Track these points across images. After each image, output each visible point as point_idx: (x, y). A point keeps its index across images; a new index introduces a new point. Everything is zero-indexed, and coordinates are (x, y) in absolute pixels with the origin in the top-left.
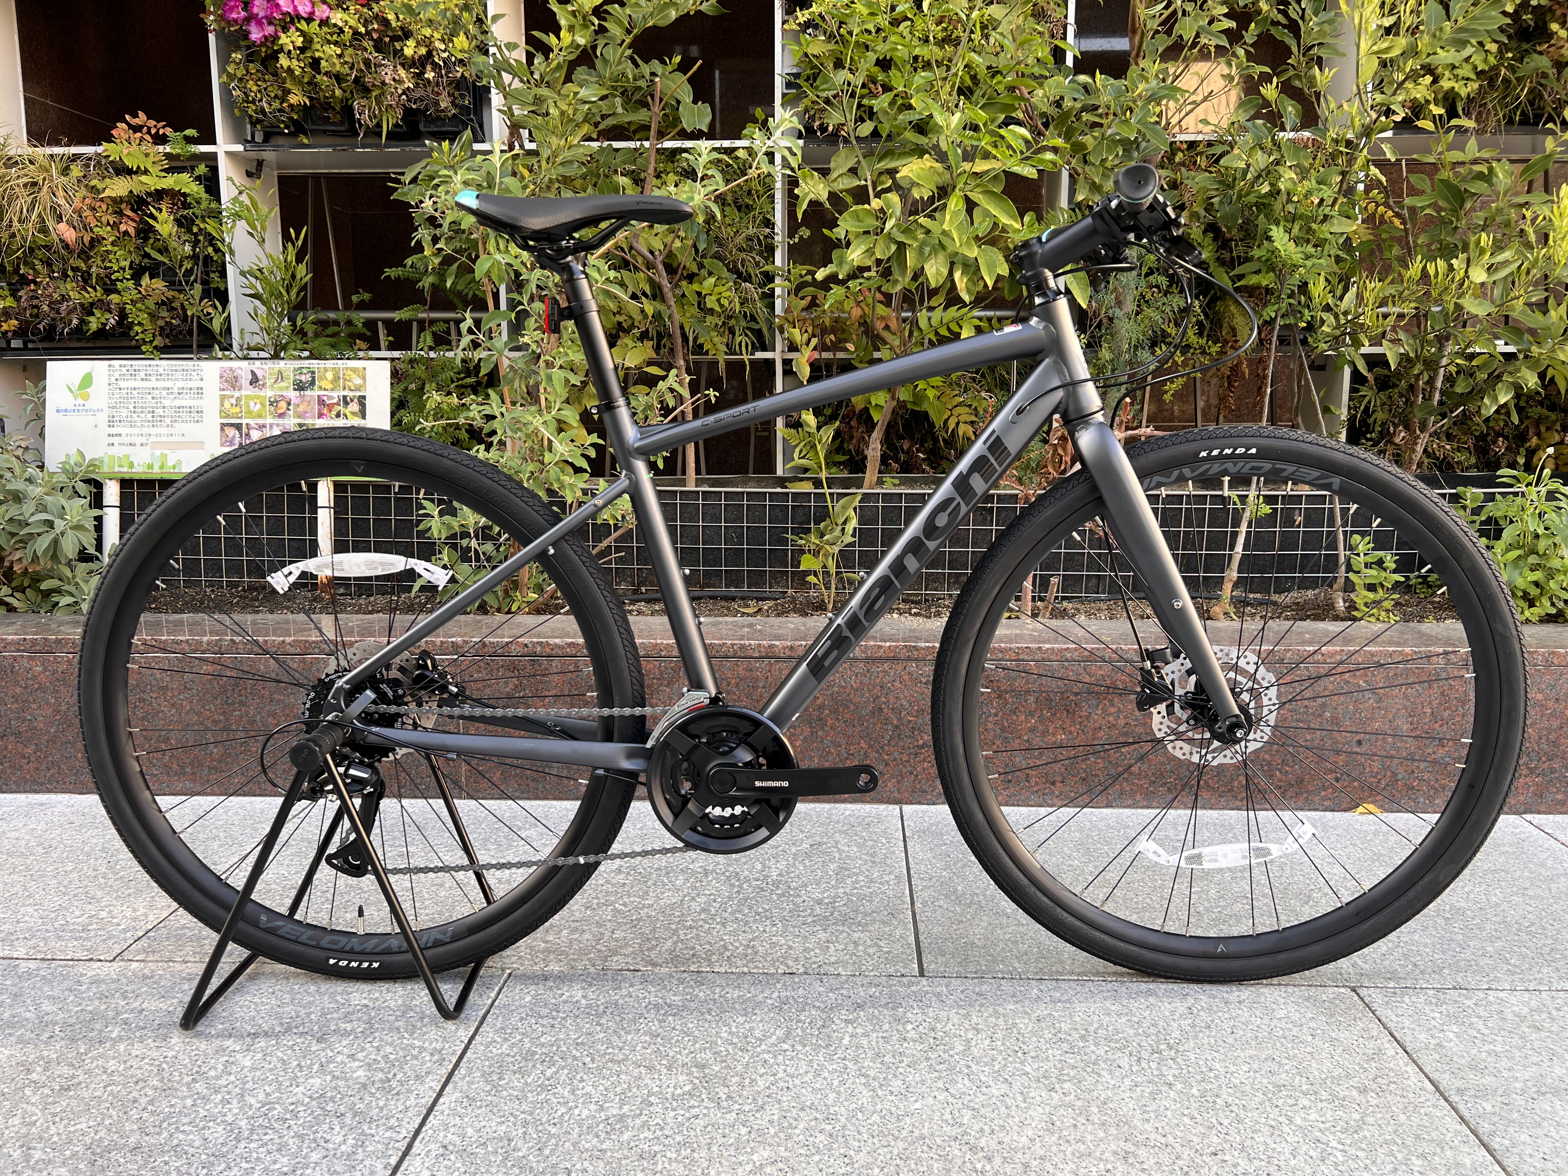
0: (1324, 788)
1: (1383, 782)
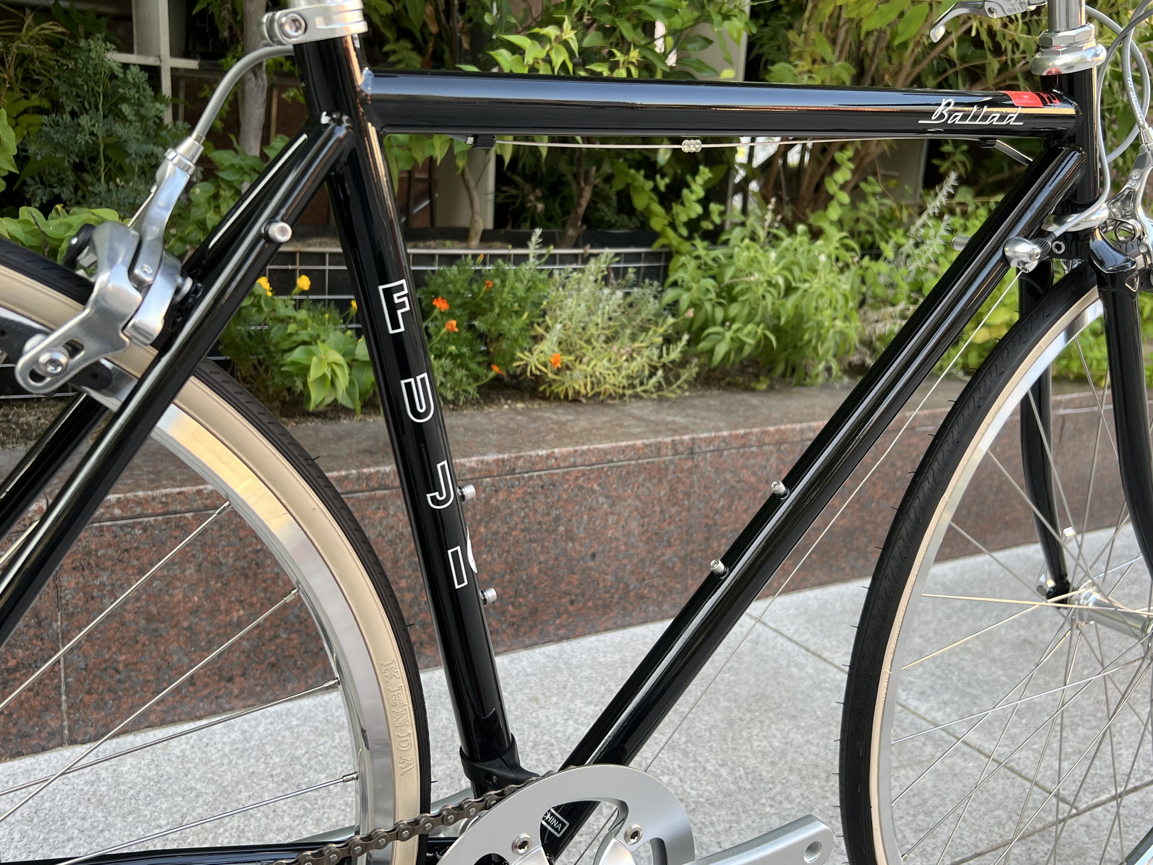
0: (559, 615)
1: (616, 597)
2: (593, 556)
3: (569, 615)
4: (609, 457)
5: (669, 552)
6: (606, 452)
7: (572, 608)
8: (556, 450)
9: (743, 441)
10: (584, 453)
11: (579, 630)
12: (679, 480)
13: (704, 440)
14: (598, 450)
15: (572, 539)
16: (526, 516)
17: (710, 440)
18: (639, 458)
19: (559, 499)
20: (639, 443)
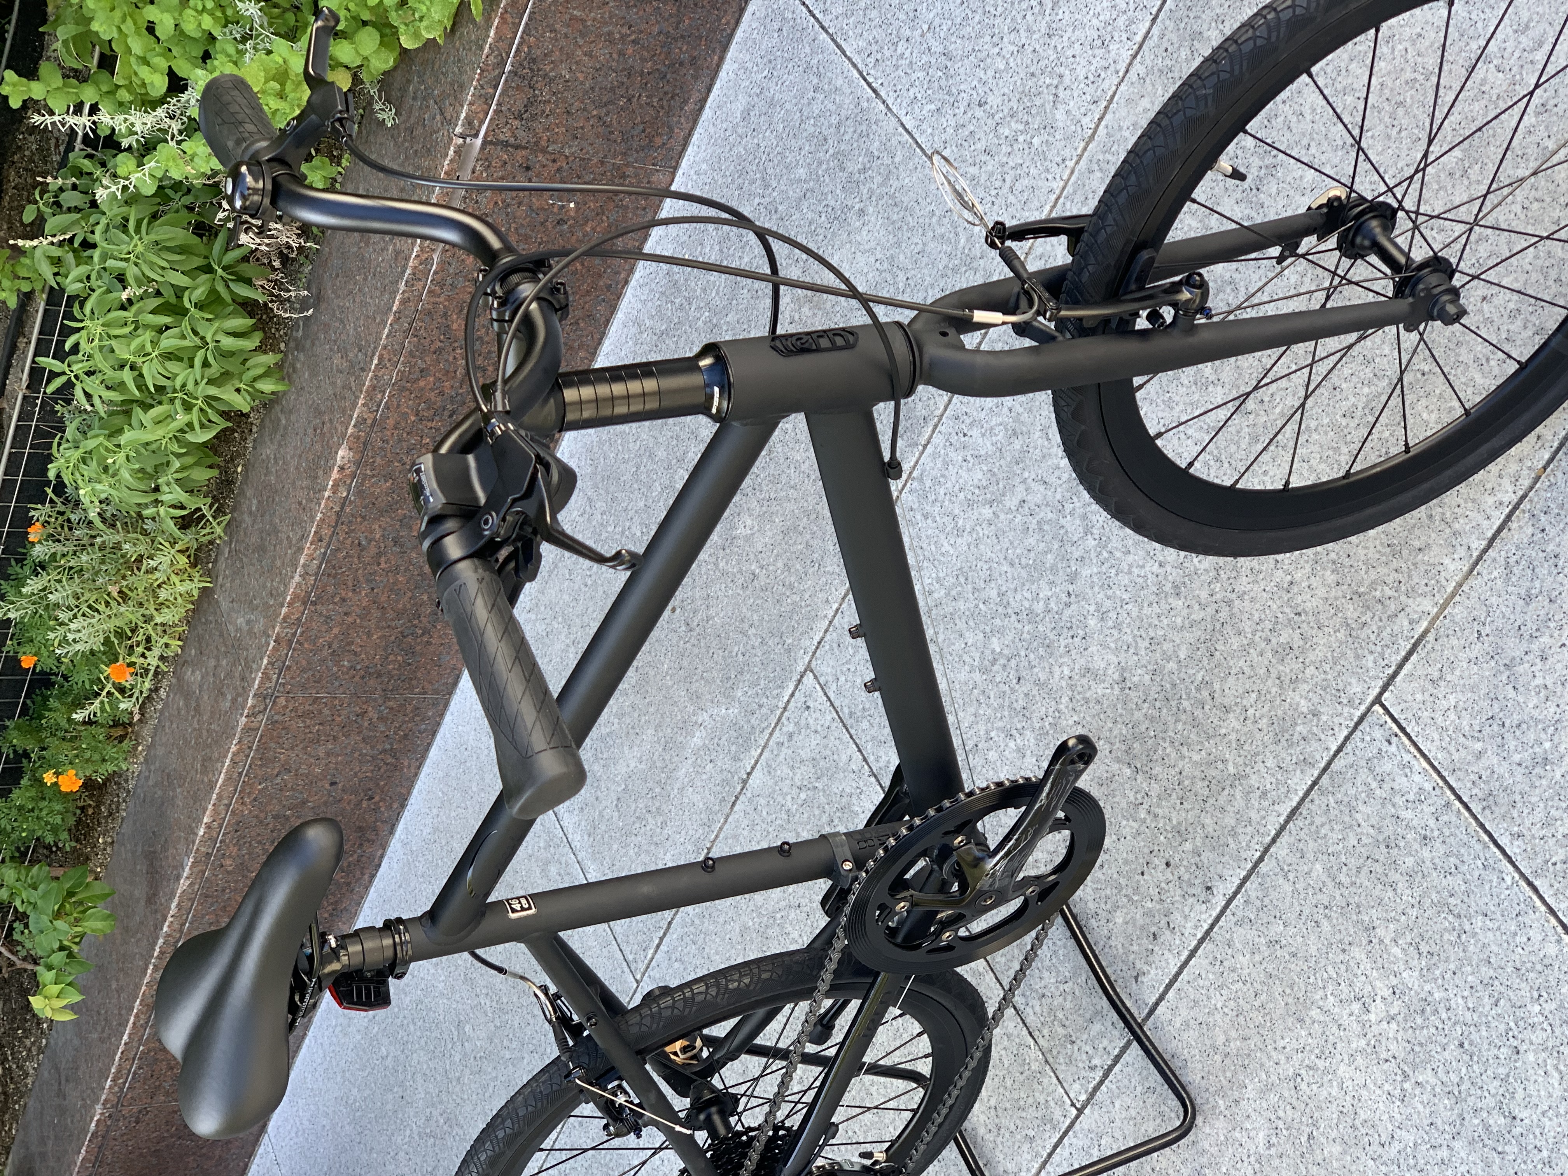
2: (333, 784)
3: (382, 800)
4: (235, 775)
5: (373, 714)
6: (228, 779)
7: (377, 798)
8: (205, 820)
9: (284, 644)
10: (220, 797)
11: (404, 791)
12: (295, 709)
13: (262, 683)
14: (223, 785)
15: (304, 802)
16: (259, 842)
17: (266, 676)
18: (250, 748)
19: (257, 817)
20: (233, 748)
